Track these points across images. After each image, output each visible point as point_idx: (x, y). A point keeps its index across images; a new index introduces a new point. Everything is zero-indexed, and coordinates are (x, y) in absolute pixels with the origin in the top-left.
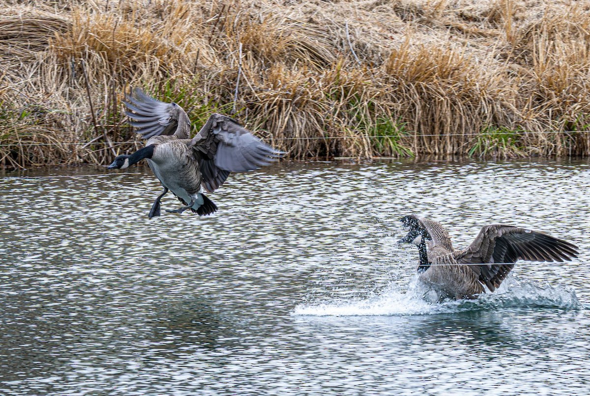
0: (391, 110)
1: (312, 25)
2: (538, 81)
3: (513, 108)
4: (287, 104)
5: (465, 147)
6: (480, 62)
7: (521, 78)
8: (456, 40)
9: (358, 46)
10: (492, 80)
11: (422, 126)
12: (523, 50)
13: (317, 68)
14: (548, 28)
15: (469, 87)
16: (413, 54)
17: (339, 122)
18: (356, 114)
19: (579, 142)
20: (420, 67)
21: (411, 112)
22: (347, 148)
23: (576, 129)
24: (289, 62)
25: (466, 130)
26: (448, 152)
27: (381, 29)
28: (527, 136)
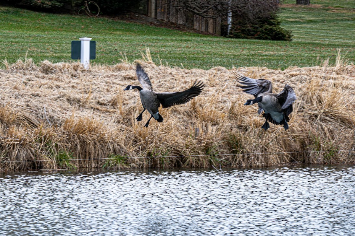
0: (66, 147)
1: (29, 108)
2: (134, 133)
3: (123, 146)
4: (17, 145)
5: (101, 164)
6: (107, 124)
7: (127, 132)
8: (96, 114)
9: (50, 117)
10: (113, 133)
11: (80, 155)
12: (127, 119)
13: (31, 128)
14: (139, 109)
15: (102, 136)
16: (76, 121)
17: (41, 153)
18: (49, 149)
19: (154, 162)
20: (79, 127)
21: (75, 148)
22: (45, 165)
23: (152, 156)
24: (18, 125)
25: (101, 157)
26: (93, 167)
27: (61, 109)
28: (130, 159)
